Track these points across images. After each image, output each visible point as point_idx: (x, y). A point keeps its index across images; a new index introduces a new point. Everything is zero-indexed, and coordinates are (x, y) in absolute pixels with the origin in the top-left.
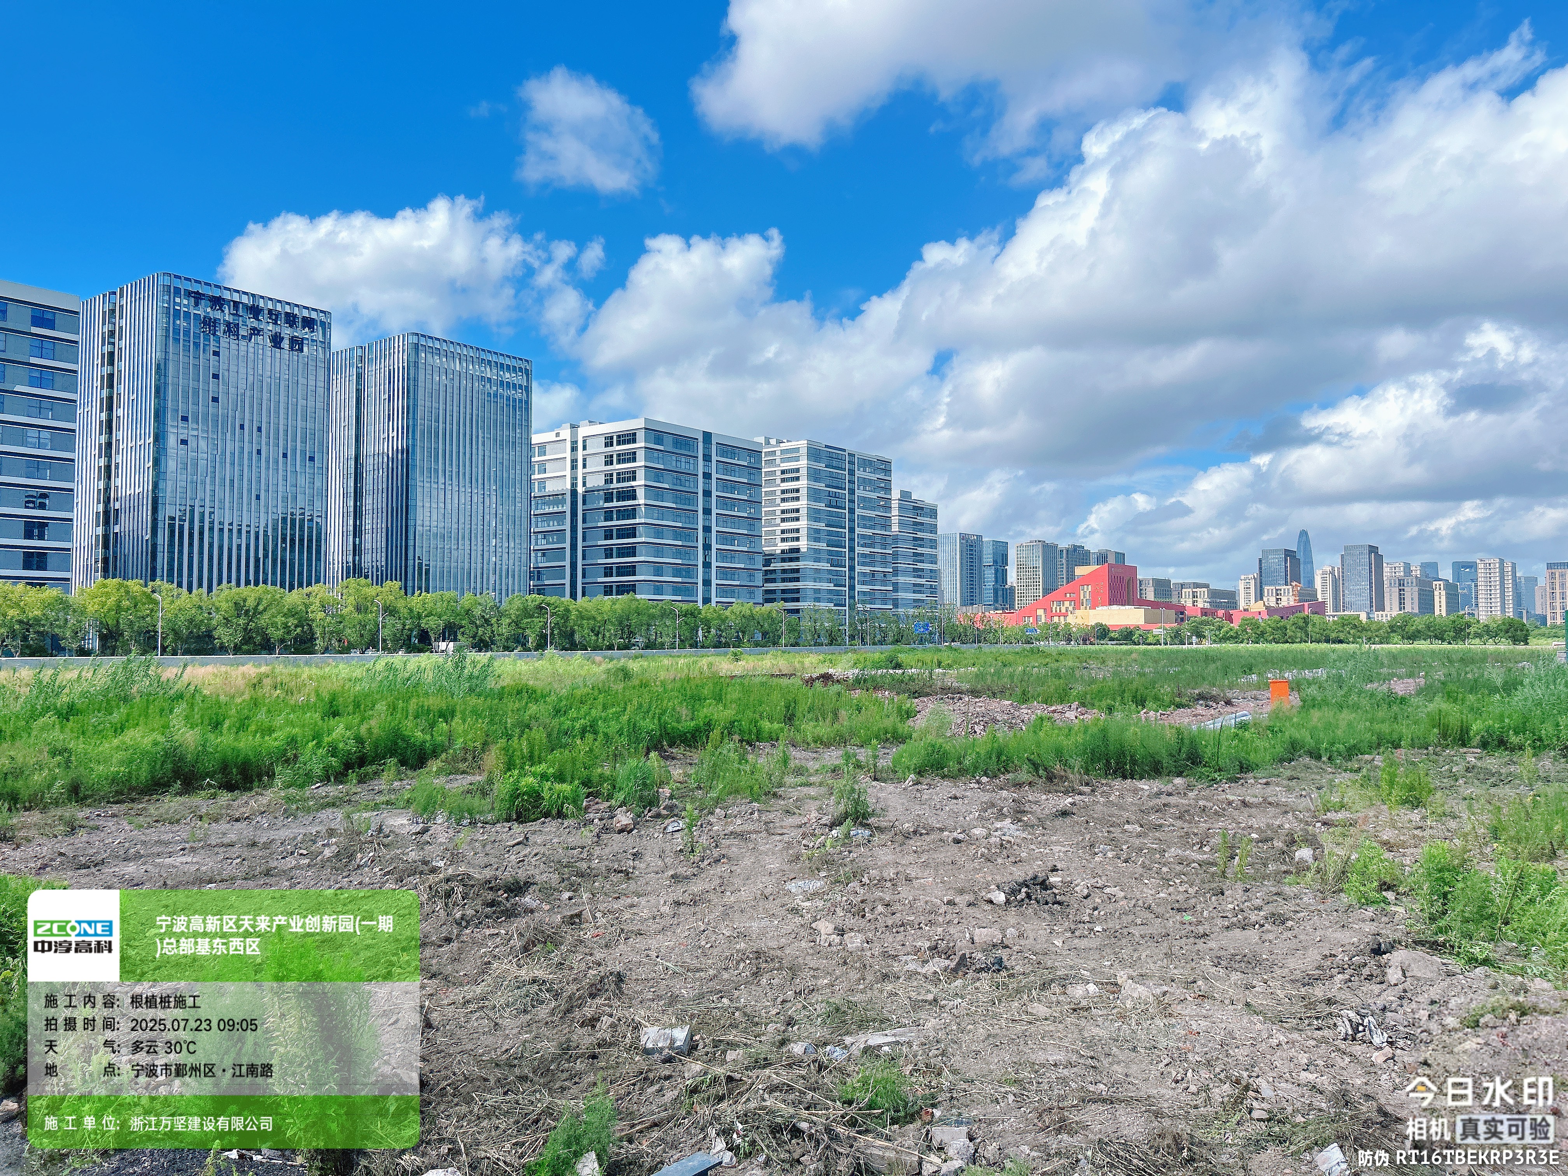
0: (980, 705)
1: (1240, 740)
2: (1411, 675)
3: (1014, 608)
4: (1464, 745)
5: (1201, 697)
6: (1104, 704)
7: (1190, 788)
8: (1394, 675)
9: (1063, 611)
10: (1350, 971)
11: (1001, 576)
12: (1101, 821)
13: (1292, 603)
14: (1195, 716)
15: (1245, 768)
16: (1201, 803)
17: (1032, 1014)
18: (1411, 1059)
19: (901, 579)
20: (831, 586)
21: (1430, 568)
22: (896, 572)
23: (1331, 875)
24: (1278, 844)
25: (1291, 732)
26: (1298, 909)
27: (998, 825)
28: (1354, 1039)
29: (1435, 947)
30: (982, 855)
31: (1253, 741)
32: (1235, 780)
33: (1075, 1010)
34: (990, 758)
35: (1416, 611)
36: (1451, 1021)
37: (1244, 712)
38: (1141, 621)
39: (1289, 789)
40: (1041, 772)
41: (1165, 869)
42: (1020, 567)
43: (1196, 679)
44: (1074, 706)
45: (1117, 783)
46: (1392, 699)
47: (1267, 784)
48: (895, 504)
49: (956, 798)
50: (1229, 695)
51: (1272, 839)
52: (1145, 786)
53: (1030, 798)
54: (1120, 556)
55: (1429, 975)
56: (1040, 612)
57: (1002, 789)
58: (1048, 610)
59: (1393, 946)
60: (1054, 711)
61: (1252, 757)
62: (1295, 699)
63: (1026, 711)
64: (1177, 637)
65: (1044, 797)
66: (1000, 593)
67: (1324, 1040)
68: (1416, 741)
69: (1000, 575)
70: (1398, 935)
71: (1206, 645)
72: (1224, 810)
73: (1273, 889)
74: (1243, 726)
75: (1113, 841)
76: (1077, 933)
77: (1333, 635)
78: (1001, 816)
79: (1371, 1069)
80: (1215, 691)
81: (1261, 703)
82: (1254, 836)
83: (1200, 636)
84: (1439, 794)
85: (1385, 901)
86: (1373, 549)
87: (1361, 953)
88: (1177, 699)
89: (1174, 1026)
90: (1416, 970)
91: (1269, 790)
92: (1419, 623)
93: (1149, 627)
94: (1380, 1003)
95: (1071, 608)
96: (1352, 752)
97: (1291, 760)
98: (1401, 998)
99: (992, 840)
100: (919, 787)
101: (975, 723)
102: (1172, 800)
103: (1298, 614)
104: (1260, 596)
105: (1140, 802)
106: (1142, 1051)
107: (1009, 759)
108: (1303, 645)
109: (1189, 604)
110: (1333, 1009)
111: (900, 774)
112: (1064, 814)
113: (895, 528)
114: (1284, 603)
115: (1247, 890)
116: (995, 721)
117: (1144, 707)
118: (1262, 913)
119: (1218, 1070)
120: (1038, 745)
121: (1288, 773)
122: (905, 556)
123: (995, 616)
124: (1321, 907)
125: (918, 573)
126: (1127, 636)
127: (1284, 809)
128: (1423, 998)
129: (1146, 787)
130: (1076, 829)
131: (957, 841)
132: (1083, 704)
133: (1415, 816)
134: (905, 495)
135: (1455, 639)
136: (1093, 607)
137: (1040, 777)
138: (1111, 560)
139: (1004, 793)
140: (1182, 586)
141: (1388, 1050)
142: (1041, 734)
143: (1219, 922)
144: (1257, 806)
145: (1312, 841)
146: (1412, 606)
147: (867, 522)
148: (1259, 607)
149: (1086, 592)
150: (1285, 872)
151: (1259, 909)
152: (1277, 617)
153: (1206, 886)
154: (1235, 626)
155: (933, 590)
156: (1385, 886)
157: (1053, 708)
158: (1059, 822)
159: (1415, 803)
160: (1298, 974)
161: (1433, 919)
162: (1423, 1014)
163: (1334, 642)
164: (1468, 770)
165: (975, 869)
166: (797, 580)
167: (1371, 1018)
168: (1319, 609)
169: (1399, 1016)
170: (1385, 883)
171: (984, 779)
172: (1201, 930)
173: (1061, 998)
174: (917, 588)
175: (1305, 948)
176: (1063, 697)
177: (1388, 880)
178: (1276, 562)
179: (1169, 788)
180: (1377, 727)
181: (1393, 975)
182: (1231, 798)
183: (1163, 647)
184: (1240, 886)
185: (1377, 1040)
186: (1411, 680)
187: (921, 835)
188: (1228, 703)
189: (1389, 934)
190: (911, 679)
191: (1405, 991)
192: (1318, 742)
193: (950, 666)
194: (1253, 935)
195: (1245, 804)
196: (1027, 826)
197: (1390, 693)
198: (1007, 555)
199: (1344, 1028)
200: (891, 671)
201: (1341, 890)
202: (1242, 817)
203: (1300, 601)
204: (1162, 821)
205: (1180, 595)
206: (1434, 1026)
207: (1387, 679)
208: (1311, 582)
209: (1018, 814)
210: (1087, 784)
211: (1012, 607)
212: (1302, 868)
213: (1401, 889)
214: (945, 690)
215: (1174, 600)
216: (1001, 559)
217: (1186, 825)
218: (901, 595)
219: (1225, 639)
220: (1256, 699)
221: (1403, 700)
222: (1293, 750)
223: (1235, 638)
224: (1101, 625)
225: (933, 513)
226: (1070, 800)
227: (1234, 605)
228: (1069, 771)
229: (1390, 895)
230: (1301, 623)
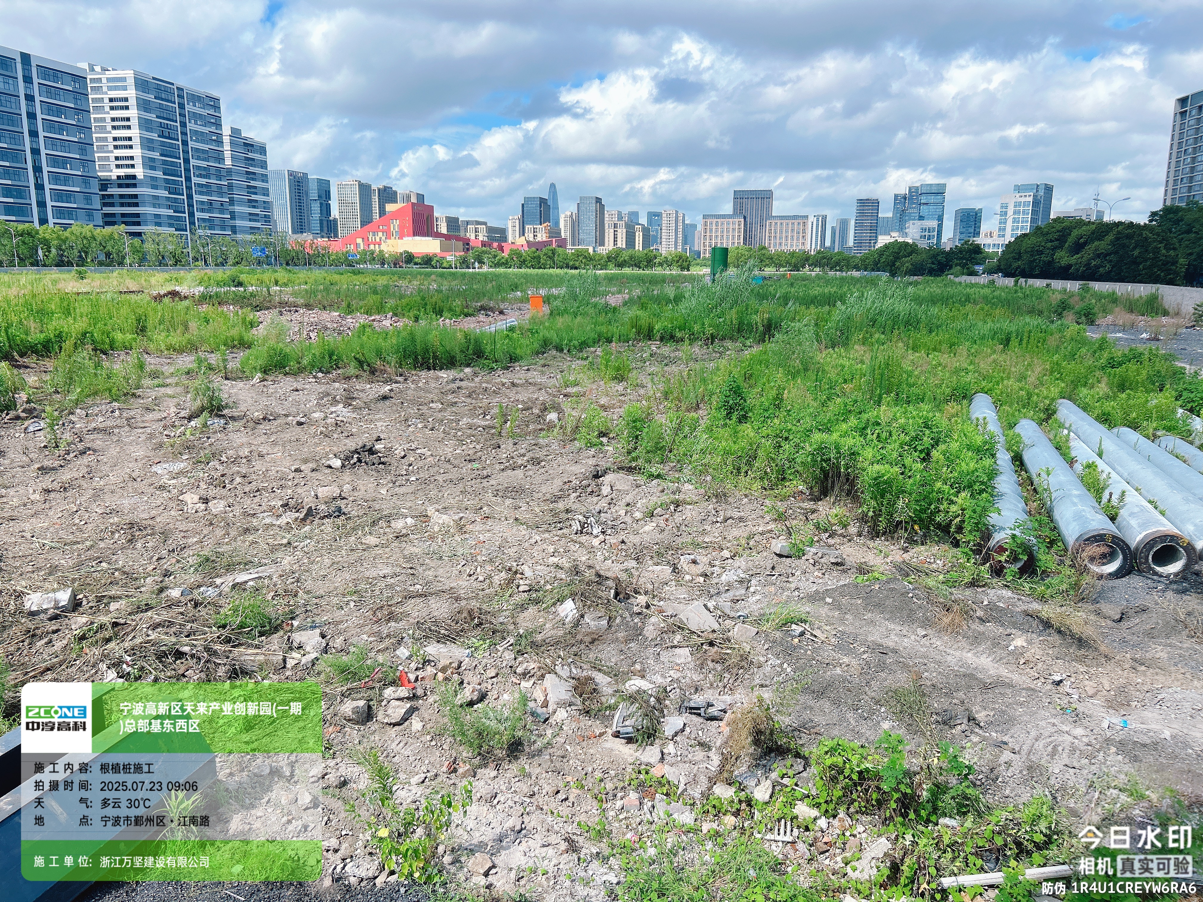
0: (313, 316)
1: (510, 339)
2: (619, 292)
3: (337, 237)
4: (650, 339)
5: (482, 308)
6: (411, 314)
7: (475, 374)
8: (609, 292)
9: (378, 240)
10: (580, 491)
11: (326, 209)
12: (412, 402)
13: (545, 239)
14: (478, 322)
15: (513, 359)
16: (484, 385)
17: (365, 544)
18: (615, 541)
19: (237, 208)
20: (171, 212)
21: (634, 216)
22: (232, 202)
23: (569, 429)
24: (536, 411)
25: (544, 333)
26: (548, 453)
27: (333, 409)
28: (582, 533)
29: (630, 470)
30: (321, 433)
31: (518, 340)
32: (507, 368)
33: (397, 537)
34: (324, 358)
35: (624, 246)
36: (638, 515)
37: (512, 319)
38: (438, 250)
39: (543, 373)
40: (365, 367)
41: (459, 433)
42: (341, 202)
43: (479, 295)
44: (389, 316)
45: (423, 374)
46: (607, 309)
47: (528, 370)
48: (226, 140)
49: (297, 390)
50: (502, 307)
51: (532, 408)
52: (444, 374)
53: (358, 387)
54: (420, 197)
55: (626, 488)
56: (359, 241)
57: (334, 381)
58: (366, 239)
59: (605, 472)
60: (374, 320)
61: (518, 351)
62: (546, 309)
63: (351, 320)
64: (464, 263)
65: (369, 386)
66: (325, 223)
67: (564, 536)
68: (622, 338)
69: (324, 208)
70: (609, 465)
71: (485, 269)
72: (499, 389)
73: (532, 442)
74: (512, 329)
75: (422, 416)
76: (397, 484)
77: (571, 263)
78: (335, 402)
79: (591, 550)
80: (492, 304)
81: (523, 313)
82: (520, 406)
83: (481, 262)
84: (635, 372)
85: (602, 444)
86: (598, 200)
87: (587, 478)
88: (466, 310)
89: (467, 539)
90: (618, 486)
91: (529, 374)
92: (625, 256)
93: (444, 254)
94: (598, 508)
95: (383, 238)
96: (583, 345)
97: (544, 353)
98: (609, 504)
99: (329, 421)
100: (265, 383)
101: (310, 331)
102: (463, 384)
103: (548, 247)
104: (523, 233)
105: (440, 386)
106: (447, 558)
107: (339, 358)
108: (551, 271)
109: (473, 237)
110: (569, 515)
111: (247, 374)
112: (385, 398)
113: (228, 162)
114: (539, 239)
115: (515, 444)
116: (326, 328)
117: (441, 316)
118: (525, 458)
119: (497, 564)
120: (362, 346)
121: (542, 362)
122: (240, 188)
123: (323, 244)
124: (563, 451)
125: (252, 203)
126: (428, 261)
127: (539, 387)
128: (623, 503)
129: (445, 376)
130: (394, 408)
131: (300, 424)
132: (395, 315)
133: (620, 387)
134: (235, 132)
135: (646, 266)
136: (401, 238)
137: (365, 371)
138: (414, 200)
139: (337, 385)
140: (468, 223)
141: (602, 537)
142: (365, 338)
143: (498, 467)
144: (522, 385)
145: (557, 408)
146: (622, 243)
147: (200, 154)
148: (521, 241)
149: (395, 225)
150: (540, 430)
151: (523, 455)
152: (534, 249)
153: (488, 443)
154: (505, 255)
155: (267, 219)
156: (602, 434)
157: (373, 318)
158: (381, 404)
159: (620, 378)
160: (548, 496)
161: (629, 453)
162: (622, 512)
163: (571, 269)
164: (651, 355)
165: (316, 443)
166: (136, 205)
167: (592, 519)
168: (562, 243)
169: (608, 515)
170: (602, 432)
171: (320, 375)
172: (485, 473)
173: (388, 530)
174: (253, 217)
175: (553, 478)
176: (380, 309)
177: (603, 430)
178: (534, 208)
179: (461, 375)
180: (598, 328)
181: (606, 490)
182: (504, 381)
183: (454, 270)
184: (511, 441)
185: (595, 532)
186: (619, 296)
187: (269, 420)
188: (501, 313)
189: (604, 464)
190: (252, 295)
191: (612, 499)
192: (561, 340)
193: (286, 285)
194: (519, 473)
195: (513, 384)
196: (356, 409)
197: (607, 305)
198: (329, 192)
199: (576, 526)
200: (234, 289)
201: (575, 439)
202: (512, 394)
203: (550, 237)
204: (457, 400)
205: (466, 230)
206: (628, 519)
207: (605, 294)
208: (557, 223)
209: (348, 400)
210: (401, 375)
211: (336, 236)
212: (551, 426)
213: (611, 436)
214: (283, 304)
215: (462, 234)
216: (325, 195)
217: (474, 401)
218: (238, 223)
219: (498, 265)
220: (520, 309)
221: (615, 310)
222: (545, 345)
223: (505, 264)
224: (408, 252)
225: (263, 150)
226: (389, 387)
227: (504, 239)
228: (388, 366)
229: (604, 440)
230: (550, 254)
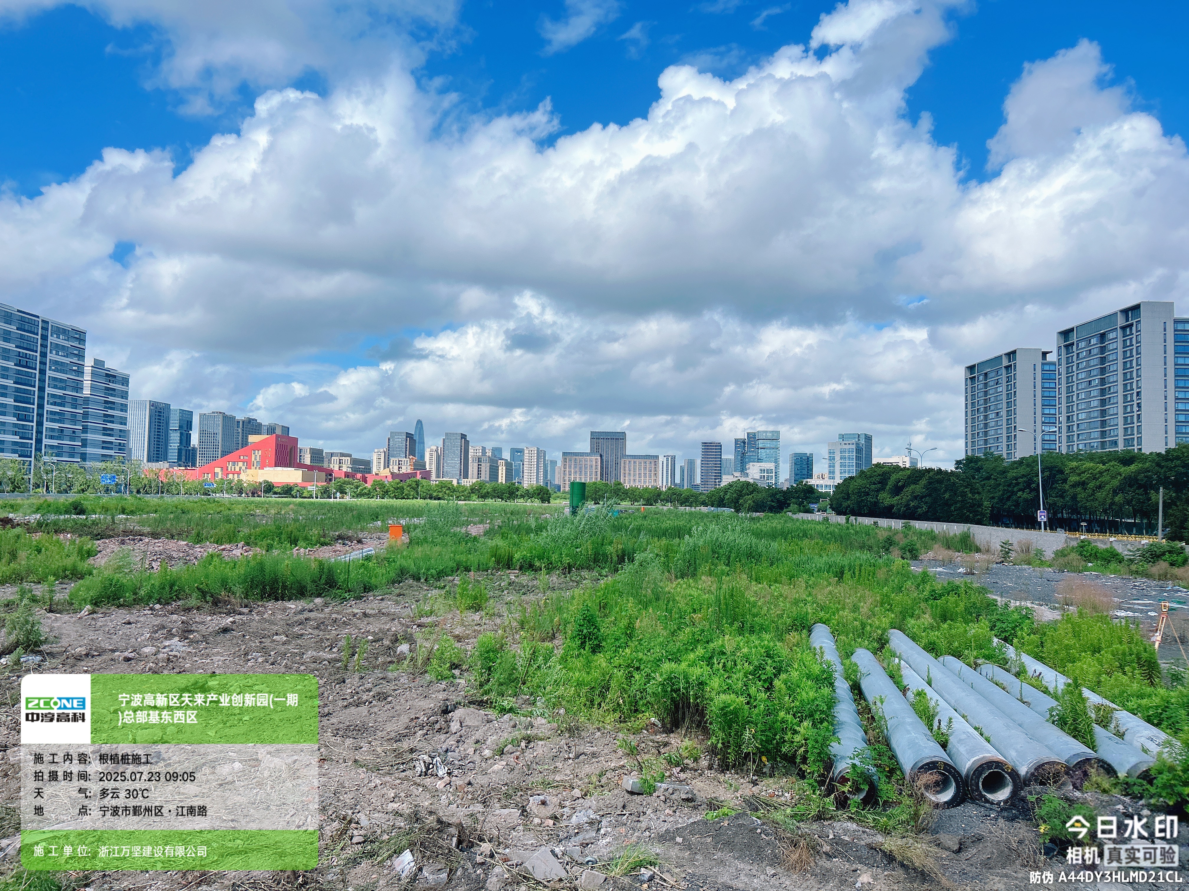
0: (158, 545)
1: (366, 569)
2: (481, 522)
3: (195, 466)
4: (509, 568)
5: (340, 537)
6: (264, 543)
7: (326, 605)
8: (471, 522)
9: (237, 469)
10: (426, 728)
11: (185, 438)
12: (255, 635)
13: (409, 471)
14: (335, 551)
15: (368, 588)
16: (334, 616)
18: (461, 783)
19: (90, 436)
20: (16, 439)
21: (497, 451)
22: (85, 430)
23: (420, 662)
24: (386, 642)
25: (401, 562)
26: (396, 687)
27: (167, 643)
28: (426, 774)
29: (481, 704)
30: (150, 669)
31: (374, 569)
32: (359, 598)
34: (164, 588)
35: (488, 479)
36: (487, 753)
37: (370, 548)
38: (299, 480)
39: (397, 603)
40: (208, 598)
41: (302, 668)
42: (202, 433)
43: (337, 524)
44: (240, 545)
45: (270, 604)
46: (467, 538)
47: (382, 600)
48: (88, 370)
49: (129, 623)
50: (361, 536)
51: (382, 639)
52: (291, 605)
53: (197, 620)
54: (286, 429)
55: (477, 724)
56: (218, 470)
57: (172, 613)
58: (225, 469)
59: (455, 707)
60: (223, 550)
61: (373, 581)
62: (405, 539)
63: (199, 550)
64: (326, 493)
65: (210, 618)
66: (184, 453)
67: (407, 779)
68: (481, 566)
69: (184, 438)
70: (459, 699)
71: (347, 499)
72: (350, 620)
73: (380, 675)
74: (368, 558)
75: (264, 650)
77: (435, 494)
78: (170, 635)
79: (435, 794)
80: (350, 533)
81: (382, 542)
82: (370, 638)
83: (343, 492)
84: (492, 601)
85: (454, 677)
86: (463, 436)
87: (435, 714)
88: (322, 539)
90: (468, 722)
91: (383, 604)
92: (489, 487)
93: (305, 484)
94: (444, 747)
95: (243, 468)
96: (440, 575)
97: (400, 582)
98: (458, 742)
99: (160, 656)
100: (95, 616)
101: (153, 560)
102: (312, 615)
103: (412, 479)
104: (387, 465)
105: (287, 618)
107: (181, 589)
108: (415, 501)
109: (336, 468)
110: (414, 756)
111: (76, 606)
112: (225, 630)
113: (87, 391)
114: (403, 471)
115: (362, 678)
116: (171, 558)
117: (296, 545)
118: (371, 694)
119: (330, 813)
120: (207, 576)
121: (397, 591)
122: (96, 416)
123: (179, 473)
124: (412, 685)
125: (107, 432)
126: (288, 491)
127: (392, 617)
128: (471, 741)
129: (293, 606)
130: (234, 641)
131: (128, 659)
132: (248, 544)
133: (476, 617)
134: (98, 364)
135: (509, 498)
136: (262, 468)
137: (207, 602)
138: (279, 432)
139: (175, 617)
140: (332, 455)
141: (447, 779)
142: (211, 568)
143: (341, 703)
144: (374, 616)
145: (409, 639)
146: (485, 476)
147: (58, 383)
148: (385, 472)
149: (257, 455)
150: (390, 662)
151: (369, 690)
152: (397, 480)
153: (333, 678)
154: (368, 486)
155: (122, 448)
156: (454, 666)
157: (223, 547)
158: (220, 638)
159: (477, 608)
160: (393, 735)
161: (481, 685)
162: (471, 751)
163: (435, 499)
164: (510, 584)
167: (438, 759)
168: (427, 475)
169: (456, 754)
170: (454, 664)
171: (158, 606)
172: (326, 710)
174: (106, 445)
175: (399, 715)
176: (232, 538)
177: (456, 661)
178: (400, 442)
179: (311, 606)
180: (457, 557)
181: (455, 726)
182: (356, 611)
183: (314, 500)
184: (357, 675)
185: (440, 773)
186: (481, 526)
187: (93, 656)
188: (360, 541)
189: (454, 698)
190: (94, 523)
191: (461, 736)
192: (419, 568)
193: (132, 513)
194: (363, 710)
195: (365, 615)
196: (192, 642)
197: (467, 534)
198: (191, 422)
199: (420, 767)
200: (75, 516)
201: (426, 672)
202: (363, 625)
203: (414, 469)
204: (303, 631)
205: (330, 462)
206: (477, 758)
207: (466, 524)
208: (422, 457)
209: (185, 633)
210: (246, 606)
211: (194, 465)
212: (401, 658)
213: (464, 667)
214: (126, 533)
215: (325, 465)
216: (186, 425)
217: (321, 633)
218: (89, 450)
219: (361, 495)
220: (379, 539)
221: (475, 539)
222: (402, 574)
223: (368, 495)
224: (268, 482)
225: (125, 381)
226: (231, 619)
227: (369, 471)
228: (232, 597)
229: (457, 672)
230: (414, 485)
